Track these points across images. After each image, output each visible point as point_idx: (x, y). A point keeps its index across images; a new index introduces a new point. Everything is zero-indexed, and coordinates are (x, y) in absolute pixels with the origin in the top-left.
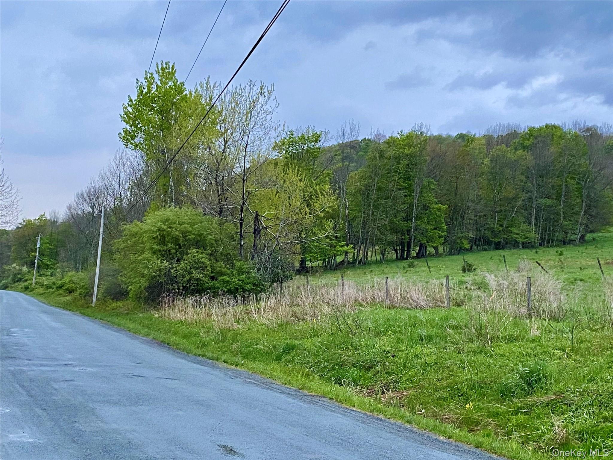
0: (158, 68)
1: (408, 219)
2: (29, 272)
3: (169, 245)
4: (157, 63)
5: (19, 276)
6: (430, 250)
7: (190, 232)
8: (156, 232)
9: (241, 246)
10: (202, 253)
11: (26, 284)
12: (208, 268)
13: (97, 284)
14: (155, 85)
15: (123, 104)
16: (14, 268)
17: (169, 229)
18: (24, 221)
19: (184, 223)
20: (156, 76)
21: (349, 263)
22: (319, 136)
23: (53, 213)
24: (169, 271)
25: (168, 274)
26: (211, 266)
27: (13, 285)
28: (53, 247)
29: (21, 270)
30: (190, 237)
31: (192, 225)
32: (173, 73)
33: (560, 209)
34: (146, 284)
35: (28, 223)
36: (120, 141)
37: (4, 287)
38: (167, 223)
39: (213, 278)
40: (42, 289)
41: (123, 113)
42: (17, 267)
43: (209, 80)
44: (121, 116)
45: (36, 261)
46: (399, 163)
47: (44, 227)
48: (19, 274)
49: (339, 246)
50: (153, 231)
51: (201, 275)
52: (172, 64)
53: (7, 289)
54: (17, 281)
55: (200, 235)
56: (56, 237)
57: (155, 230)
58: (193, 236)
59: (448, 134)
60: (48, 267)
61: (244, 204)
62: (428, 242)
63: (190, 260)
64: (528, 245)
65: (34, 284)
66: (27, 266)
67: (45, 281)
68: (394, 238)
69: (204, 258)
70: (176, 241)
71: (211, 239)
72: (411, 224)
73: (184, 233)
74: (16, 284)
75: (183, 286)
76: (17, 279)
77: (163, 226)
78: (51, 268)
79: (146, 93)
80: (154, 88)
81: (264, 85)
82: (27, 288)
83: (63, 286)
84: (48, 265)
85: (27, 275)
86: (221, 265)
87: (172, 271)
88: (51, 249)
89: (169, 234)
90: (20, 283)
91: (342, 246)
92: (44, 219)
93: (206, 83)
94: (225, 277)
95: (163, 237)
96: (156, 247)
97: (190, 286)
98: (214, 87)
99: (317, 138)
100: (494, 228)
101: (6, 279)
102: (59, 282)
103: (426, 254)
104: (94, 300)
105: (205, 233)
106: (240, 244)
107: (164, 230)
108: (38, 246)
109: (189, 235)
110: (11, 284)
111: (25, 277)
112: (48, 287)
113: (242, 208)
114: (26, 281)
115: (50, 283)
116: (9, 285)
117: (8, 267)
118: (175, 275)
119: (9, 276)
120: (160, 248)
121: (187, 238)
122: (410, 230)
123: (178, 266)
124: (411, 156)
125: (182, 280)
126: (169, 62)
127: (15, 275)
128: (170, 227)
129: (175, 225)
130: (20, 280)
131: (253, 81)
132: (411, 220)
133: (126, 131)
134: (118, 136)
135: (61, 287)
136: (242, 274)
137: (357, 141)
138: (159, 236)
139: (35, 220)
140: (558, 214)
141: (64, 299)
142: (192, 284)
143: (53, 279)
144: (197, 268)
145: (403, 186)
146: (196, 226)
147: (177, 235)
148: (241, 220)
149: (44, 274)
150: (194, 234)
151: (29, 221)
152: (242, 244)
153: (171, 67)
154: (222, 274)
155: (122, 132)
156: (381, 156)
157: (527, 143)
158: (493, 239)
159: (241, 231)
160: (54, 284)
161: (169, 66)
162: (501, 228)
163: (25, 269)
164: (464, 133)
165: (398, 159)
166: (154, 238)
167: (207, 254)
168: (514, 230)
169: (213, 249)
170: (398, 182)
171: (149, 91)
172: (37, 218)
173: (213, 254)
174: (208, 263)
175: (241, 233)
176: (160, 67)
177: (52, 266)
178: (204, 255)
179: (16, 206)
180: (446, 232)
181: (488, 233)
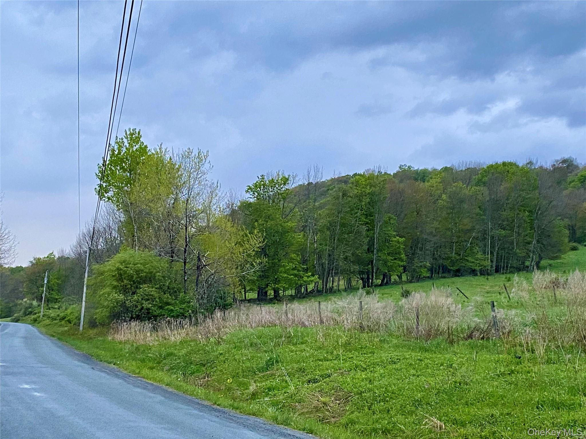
0: (126, 134)
1: (370, 250)
2: (39, 306)
3: (125, 281)
4: (125, 130)
5: (30, 310)
6: (394, 278)
7: (142, 271)
8: (115, 271)
9: (185, 281)
10: (152, 287)
11: (35, 316)
12: (156, 299)
13: (83, 315)
14: (125, 148)
15: (98, 164)
16: (26, 302)
17: (125, 269)
18: (35, 259)
19: (137, 264)
20: (125, 140)
21: (318, 291)
22: (287, 179)
23: (61, 252)
24: (125, 302)
25: (123, 304)
26: (160, 298)
27: (24, 318)
28: (60, 282)
29: (32, 304)
30: (142, 274)
31: (144, 264)
32: (139, 137)
33: (514, 239)
34: (107, 314)
35: (38, 261)
36: (96, 194)
37: (16, 320)
38: (123, 264)
39: (161, 308)
40: (48, 321)
41: (97, 172)
42: (28, 301)
43: (162, 146)
44: (96, 175)
45: (43, 295)
46: (361, 201)
47: (53, 265)
48: (30, 308)
49: (306, 276)
50: (113, 271)
51: (151, 305)
52: (138, 131)
53: (19, 322)
54: (28, 314)
55: (151, 273)
56: (64, 273)
57: (114, 270)
58: (145, 274)
59: (433, 167)
60: (56, 301)
61: (186, 246)
62: (389, 272)
63: (142, 293)
64: (484, 273)
65: (41, 316)
66: (37, 300)
67: (52, 313)
68: (357, 268)
69: (153, 292)
70: (130, 278)
71: (159, 275)
72: (373, 255)
73: (138, 272)
74: (27, 317)
75: (136, 315)
76: (28, 312)
77: (120, 266)
78: (59, 301)
79: (118, 154)
80: (124, 150)
81: (201, 151)
82: (35, 320)
83: (65, 318)
84: (57, 299)
85: (36, 309)
86: (167, 297)
87: (127, 302)
88: (58, 284)
89: (125, 272)
90: (30, 316)
91: (308, 277)
92: (52, 256)
93: (160, 149)
94: (169, 307)
95: (121, 275)
96: (115, 283)
97: (142, 314)
98: (165, 151)
99: (286, 181)
100: (452, 257)
101: (18, 313)
102: (62, 315)
103: (390, 282)
104: (81, 328)
105: (155, 271)
106: (184, 279)
107: (121, 270)
108: (45, 282)
109: (142, 273)
110: (22, 317)
111: (35, 310)
112: (54, 319)
113: (185, 249)
114: (36, 313)
115: (56, 316)
116: (21, 317)
117: (20, 302)
118: (129, 306)
119: (21, 310)
120: (118, 284)
121: (140, 275)
122: (373, 261)
123: (132, 298)
124: (372, 194)
125: (135, 309)
126: (135, 129)
127: (27, 308)
128: (127, 267)
129: (131, 265)
130: (30, 313)
131: (191, 149)
132: (373, 252)
133: (101, 186)
134: (94, 190)
135: (63, 318)
136: (184, 303)
137: (348, 177)
138: (117, 275)
139: (45, 258)
140: (512, 243)
141: (62, 329)
142: (143, 312)
143: (58, 312)
144: (148, 300)
145: (365, 221)
146: (147, 266)
147: (132, 273)
148: (185, 260)
149: (52, 308)
150: (145, 272)
151: (39, 259)
152: (186, 279)
153: (137, 132)
154: (168, 304)
155: (97, 187)
156: (344, 195)
157: (485, 179)
158: (452, 268)
159: (185, 268)
160: (58, 315)
161: (136, 132)
162: (458, 258)
163: (35, 303)
164: (448, 166)
165: (359, 197)
166: (114, 276)
167: (156, 288)
168: (470, 259)
169: (161, 284)
170: (359, 218)
171: (119, 153)
172: (46, 256)
173: (161, 288)
174: (157, 295)
175: (185, 270)
176: (128, 133)
177: (60, 300)
178: (154, 289)
179: (14, 250)
180: (405, 261)
181: (447, 263)
